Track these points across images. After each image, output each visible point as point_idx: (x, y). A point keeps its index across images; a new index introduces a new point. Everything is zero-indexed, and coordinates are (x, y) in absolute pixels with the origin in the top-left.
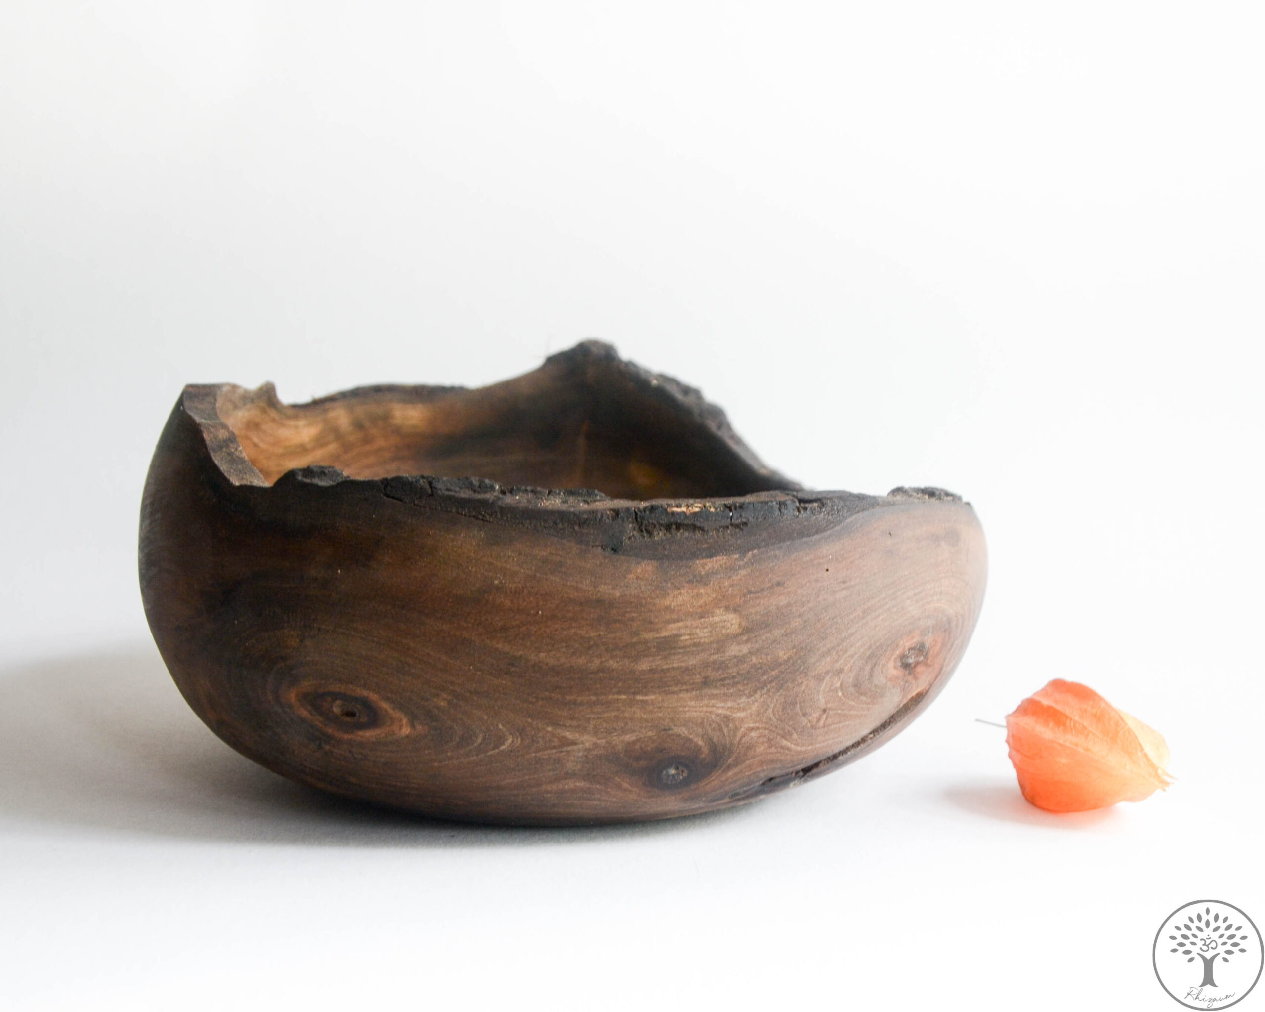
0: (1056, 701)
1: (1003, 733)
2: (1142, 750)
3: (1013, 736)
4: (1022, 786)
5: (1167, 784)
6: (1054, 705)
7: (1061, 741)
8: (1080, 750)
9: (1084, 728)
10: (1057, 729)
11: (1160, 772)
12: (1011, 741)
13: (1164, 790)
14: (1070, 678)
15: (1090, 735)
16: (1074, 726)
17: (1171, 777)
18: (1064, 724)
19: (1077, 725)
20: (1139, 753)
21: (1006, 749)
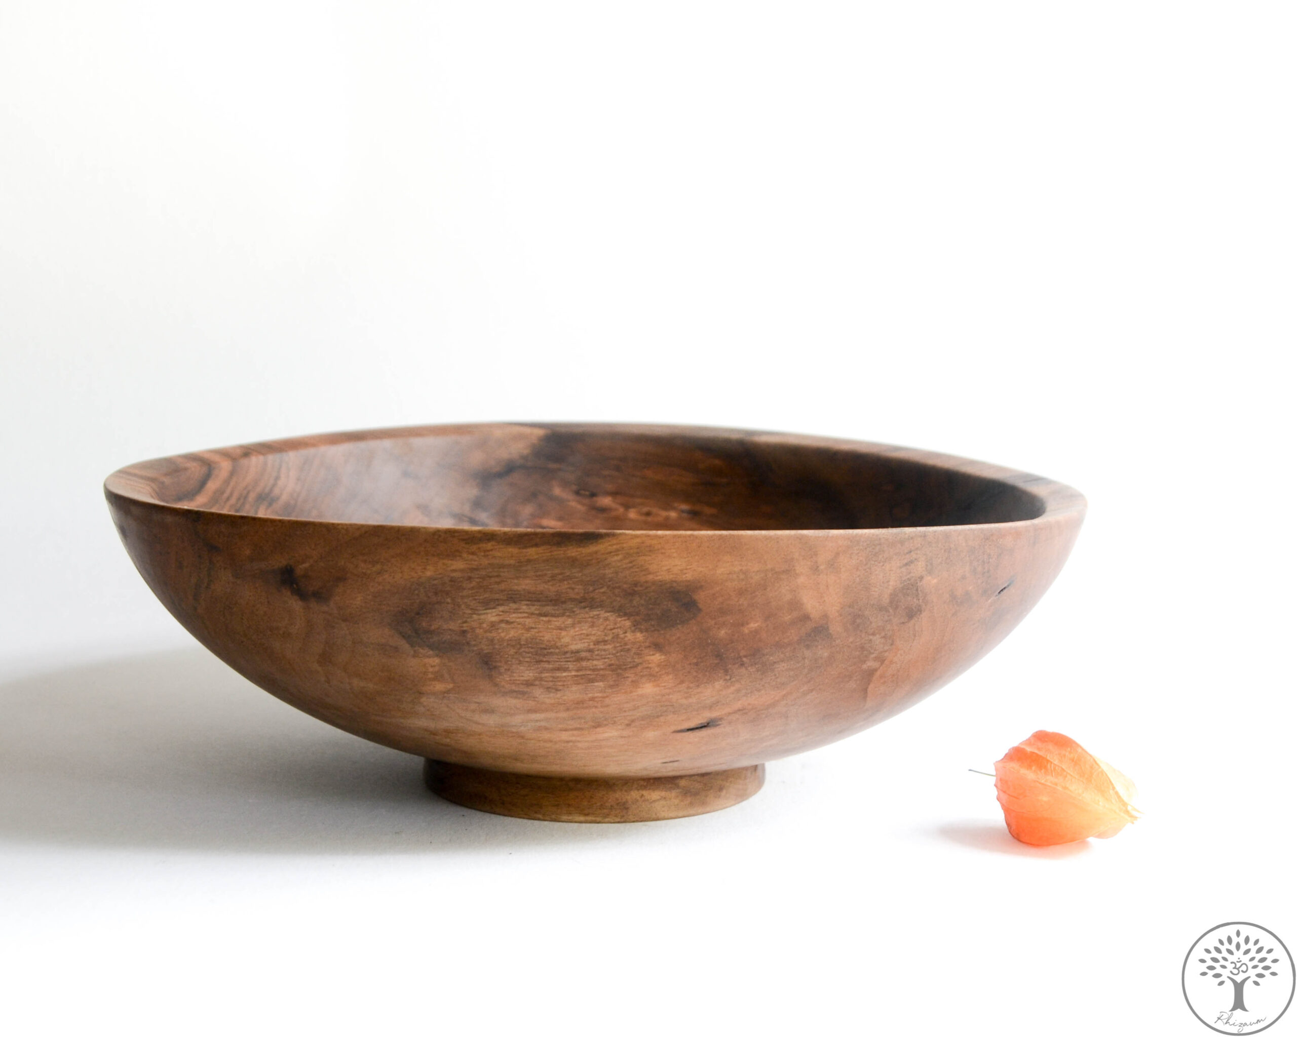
0: (1039, 749)
1: (993, 780)
2: (1114, 788)
3: (1001, 780)
4: (1008, 825)
5: (1136, 818)
6: (1036, 751)
7: (1043, 781)
8: (1059, 788)
9: (1063, 769)
10: (1039, 772)
11: (1129, 808)
12: (999, 784)
13: (1133, 823)
14: (1050, 728)
15: (1068, 776)
16: (1055, 769)
17: (1138, 811)
18: (1045, 767)
19: (1057, 768)
20: (1111, 792)
21: (994, 792)
